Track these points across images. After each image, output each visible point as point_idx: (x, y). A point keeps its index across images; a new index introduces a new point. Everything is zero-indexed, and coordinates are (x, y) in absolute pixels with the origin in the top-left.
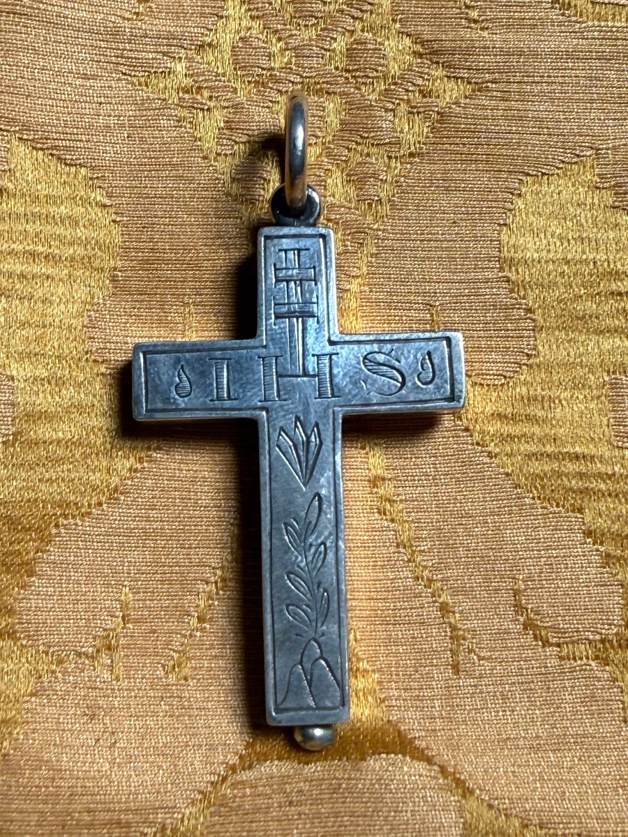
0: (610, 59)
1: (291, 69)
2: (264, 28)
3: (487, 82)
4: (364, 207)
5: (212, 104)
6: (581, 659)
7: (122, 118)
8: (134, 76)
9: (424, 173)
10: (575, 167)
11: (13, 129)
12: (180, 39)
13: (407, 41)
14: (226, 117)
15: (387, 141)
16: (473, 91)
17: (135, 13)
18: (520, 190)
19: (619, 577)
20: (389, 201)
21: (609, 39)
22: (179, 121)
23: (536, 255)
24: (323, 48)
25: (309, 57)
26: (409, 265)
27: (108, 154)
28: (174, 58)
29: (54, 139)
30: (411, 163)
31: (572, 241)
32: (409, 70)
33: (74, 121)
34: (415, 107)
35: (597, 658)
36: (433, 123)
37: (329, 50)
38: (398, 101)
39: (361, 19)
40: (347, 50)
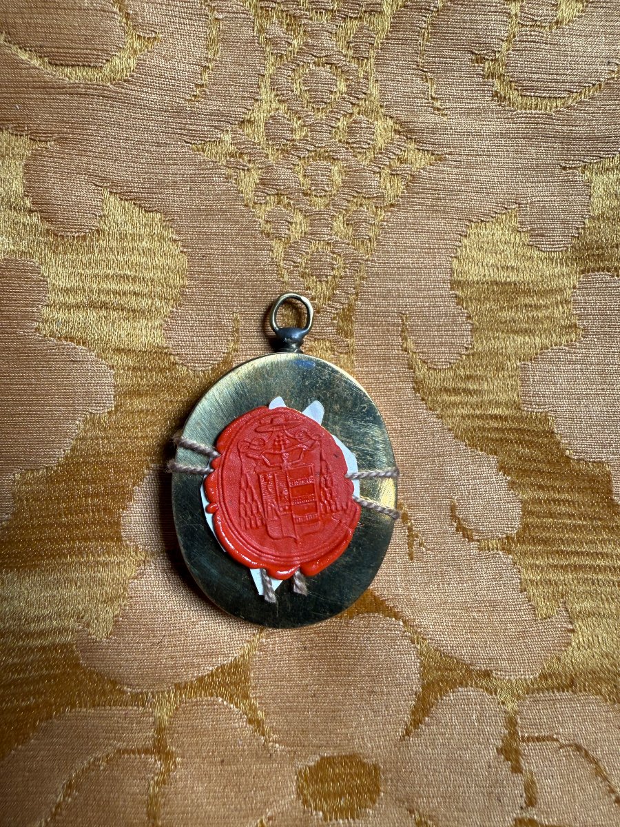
0: (531, 139)
1: (307, 140)
2: (288, 109)
3: (446, 154)
4: (357, 243)
5: (251, 166)
6: (493, 550)
7: (185, 176)
8: (194, 144)
9: (400, 219)
10: (504, 217)
11: (105, 185)
12: (227, 116)
13: (390, 122)
14: (260, 175)
15: (375, 195)
16: (436, 160)
17: (193, 95)
18: (467, 233)
19: (520, 496)
20: (376, 239)
21: (532, 123)
22: (227, 178)
23: (475, 279)
24: (330, 126)
25: (320, 132)
26: (390, 285)
27: (175, 202)
28: (223, 130)
29: (136, 193)
30: (391, 212)
31: (500, 268)
32: (391, 143)
33: (150, 179)
34: (395, 170)
35: (503, 549)
36: (407, 183)
37: (335, 128)
38: (383, 166)
39: (358, 105)
40: (348, 127)
